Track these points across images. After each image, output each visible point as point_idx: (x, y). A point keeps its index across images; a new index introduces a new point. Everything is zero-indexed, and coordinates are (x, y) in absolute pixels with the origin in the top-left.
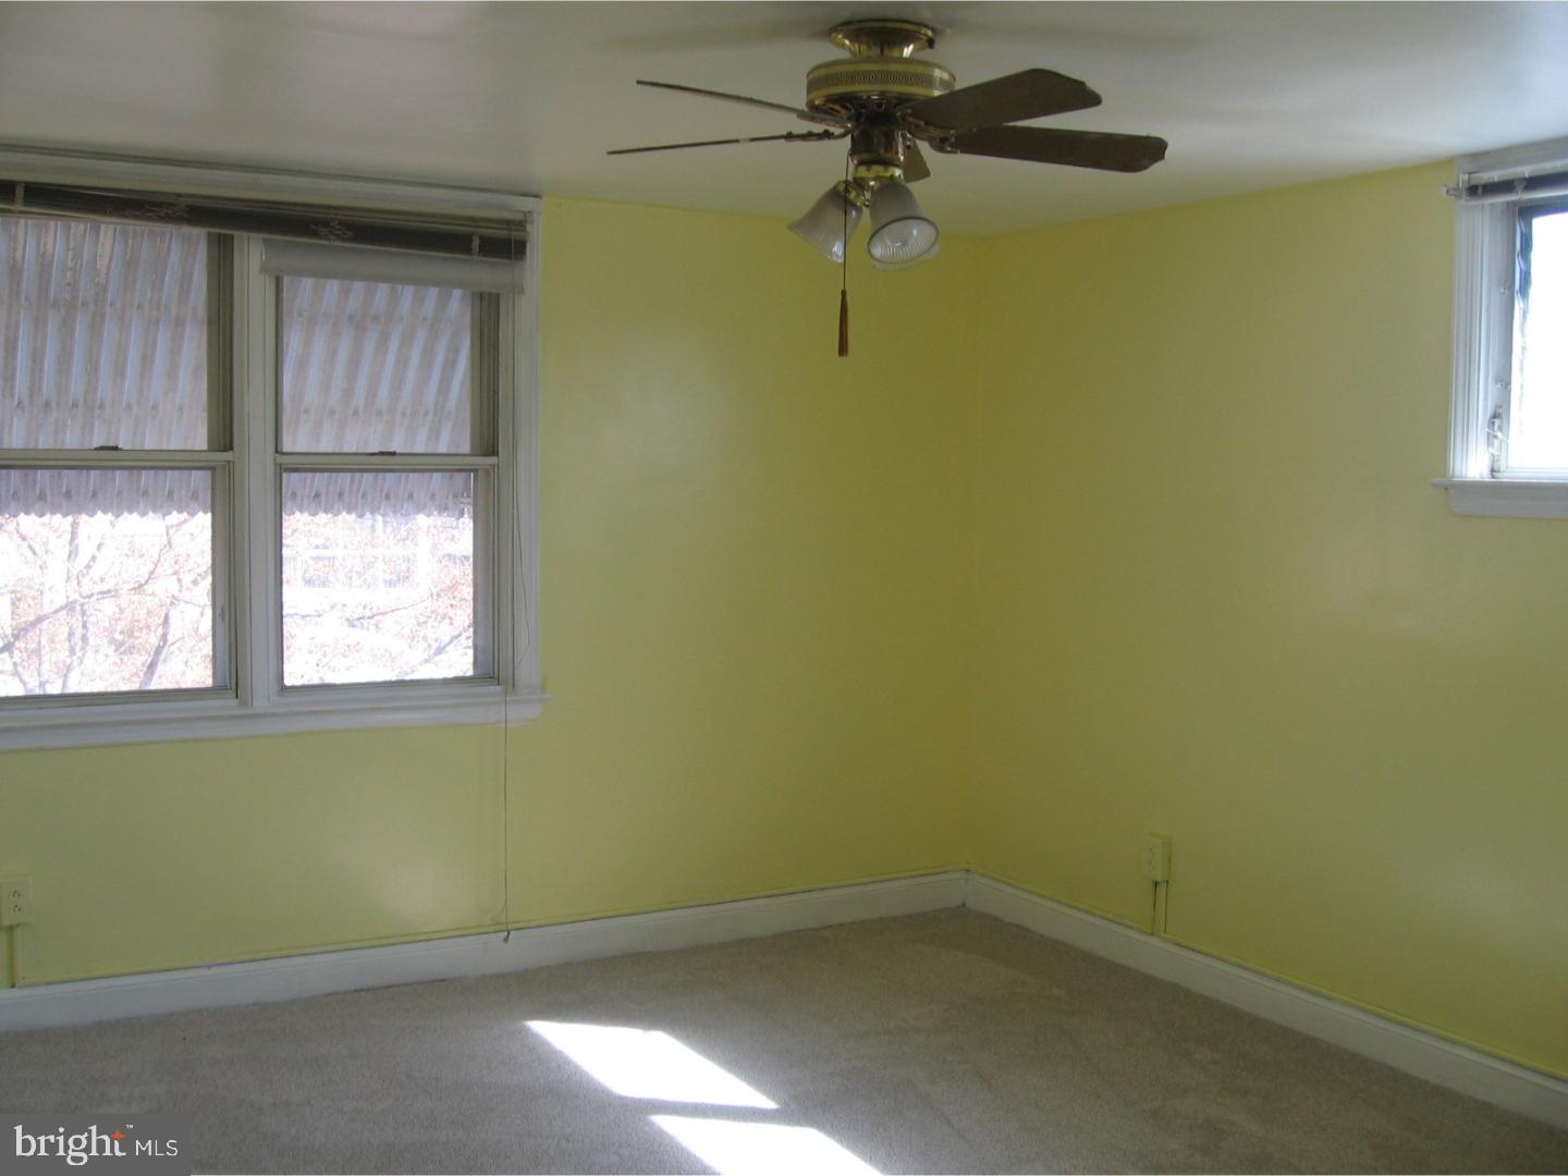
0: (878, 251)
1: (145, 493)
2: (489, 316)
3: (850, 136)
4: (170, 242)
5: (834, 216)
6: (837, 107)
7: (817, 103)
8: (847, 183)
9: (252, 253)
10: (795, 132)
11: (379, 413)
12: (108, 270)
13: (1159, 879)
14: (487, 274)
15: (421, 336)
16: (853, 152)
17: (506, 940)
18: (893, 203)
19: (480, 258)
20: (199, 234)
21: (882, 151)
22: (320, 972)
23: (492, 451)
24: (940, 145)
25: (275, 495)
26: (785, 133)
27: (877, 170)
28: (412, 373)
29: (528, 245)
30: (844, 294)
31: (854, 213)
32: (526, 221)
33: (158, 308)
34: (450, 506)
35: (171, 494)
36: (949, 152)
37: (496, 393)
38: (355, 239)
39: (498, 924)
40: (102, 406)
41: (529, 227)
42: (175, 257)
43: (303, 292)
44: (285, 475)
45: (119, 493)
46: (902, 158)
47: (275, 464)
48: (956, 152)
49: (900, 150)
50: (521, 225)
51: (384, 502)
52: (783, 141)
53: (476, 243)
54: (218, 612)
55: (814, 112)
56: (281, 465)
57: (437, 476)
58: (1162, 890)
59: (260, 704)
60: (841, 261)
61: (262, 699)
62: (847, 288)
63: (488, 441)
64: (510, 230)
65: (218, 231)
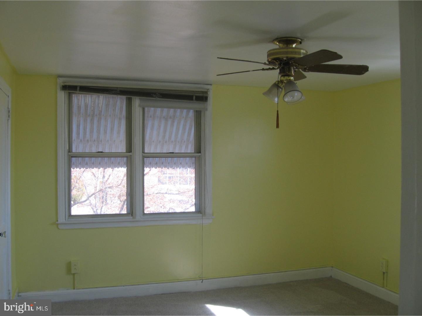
0: (286, 100)
1: (113, 163)
2: (199, 116)
3: (279, 69)
4: (117, 99)
5: (275, 90)
6: (275, 61)
7: (270, 60)
8: (278, 81)
9: (137, 102)
10: (265, 68)
11: (172, 142)
12: (102, 106)
13: (384, 271)
14: (198, 105)
15: (182, 122)
16: (280, 73)
17: (202, 282)
18: (290, 86)
19: (195, 102)
20: (124, 97)
21: (287, 72)
22: (152, 289)
23: (200, 152)
24: (305, 70)
25: (142, 164)
26: (262, 69)
27: (286, 78)
28: (180, 131)
29: (208, 98)
30: (278, 111)
31: (281, 90)
32: (207, 91)
33: (115, 115)
34: (191, 166)
35: (119, 163)
36: (307, 72)
37: (200, 137)
38: (163, 97)
39: (200, 278)
40: (101, 141)
41: (208, 93)
42: (119, 103)
43: (151, 111)
44: (145, 159)
45: (106, 163)
46: (293, 74)
47: (142, 156)
48: (309, 72)
49: (293, 72)
50: (206, 92)
51: (174, 165)
52: (261, 71)
53: (194, 98)
54: (128, 194)
55: (270, 63)
56: (144, 156)
57: (188, 159)
58: (386, 274)
59: (138, 218)
60: (277, 102)
61: (138, 217)
62: (278, 110)
63: (199, 149)
64: (203, 94)
65: (128, 96)
